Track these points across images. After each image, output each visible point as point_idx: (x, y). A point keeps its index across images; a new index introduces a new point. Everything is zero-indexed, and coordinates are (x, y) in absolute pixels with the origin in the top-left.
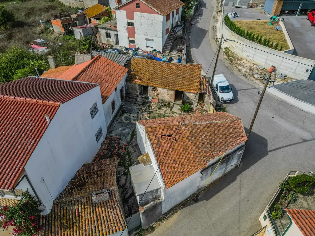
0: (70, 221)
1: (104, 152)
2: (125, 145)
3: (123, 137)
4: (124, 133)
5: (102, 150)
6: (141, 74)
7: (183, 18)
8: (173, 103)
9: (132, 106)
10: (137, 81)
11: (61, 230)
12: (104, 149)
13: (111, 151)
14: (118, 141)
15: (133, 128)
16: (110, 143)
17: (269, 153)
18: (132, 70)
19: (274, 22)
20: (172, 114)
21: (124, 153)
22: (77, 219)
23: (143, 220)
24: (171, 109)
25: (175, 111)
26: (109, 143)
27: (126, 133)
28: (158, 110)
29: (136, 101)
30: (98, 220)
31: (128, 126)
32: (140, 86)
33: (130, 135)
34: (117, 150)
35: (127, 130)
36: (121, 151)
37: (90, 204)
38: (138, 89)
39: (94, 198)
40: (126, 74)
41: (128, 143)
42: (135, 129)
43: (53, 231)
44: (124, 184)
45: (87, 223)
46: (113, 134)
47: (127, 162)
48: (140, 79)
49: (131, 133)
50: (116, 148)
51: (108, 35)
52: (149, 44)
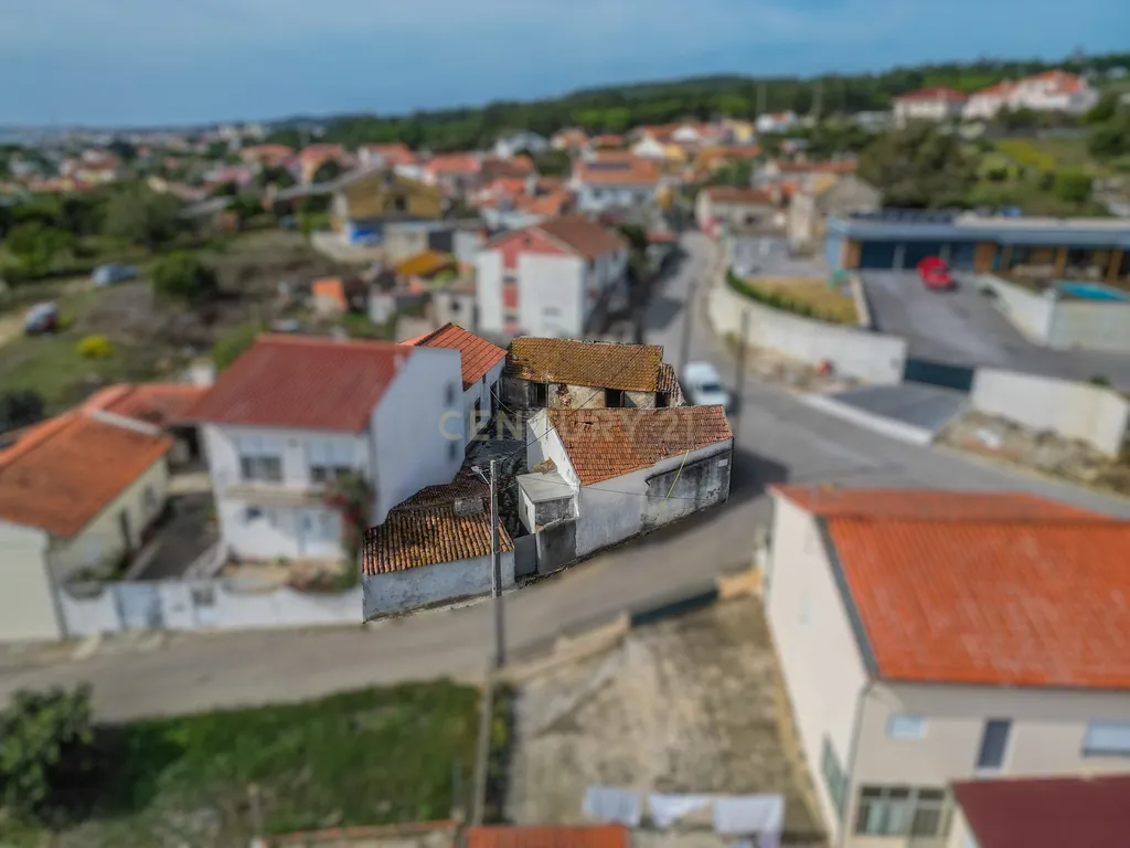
0: (418, 535)
6: (534, 363)
7: (631, 274)
10: (526, 375)
11: (404, 546)
18: (515, 357)
19: (840, 283)
22: (430, 532)
23: (542, 553)
30: (464, 537)
32: (532, 383)
37: (450, 518)
38: (527, 393)
39: (458, 504)
40: (504, 362)
43: (391, 545)
45: (446, 539)
48: (532, 372)
51: (455, 307)
52: (551, 320)
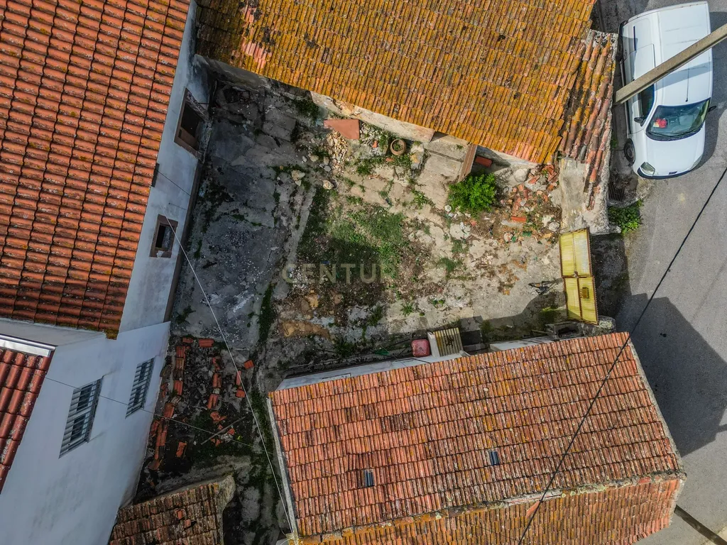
1: (176, 406)
2: (243, 369)
3: (230, 339)
4: (233, 321)
5: (170, 399)
8: (426, 145)
9: (248, 147)
12: (174, 394)
13: (200, 398)
14: (217, 354)
15: (262, 283)
16: (191, 367)
17: (719, 436)
20: (413, 207)
21: (243, 403)
24: (412, 182)
25: (429, 192)
26: (186, 368)
27: (239, 318)
28: (355, 178)
29: (263, 119)
31: (243, 283)
33: (255, 319)
34: (217, 391)
35: (243, 303)
36: (233, 395)
41: (253, 357)
42: (270, 287)
44: (257, 516)
46: (195, 329)
47: (258, 440)
49: (257, 309)
50: (215, 385)
